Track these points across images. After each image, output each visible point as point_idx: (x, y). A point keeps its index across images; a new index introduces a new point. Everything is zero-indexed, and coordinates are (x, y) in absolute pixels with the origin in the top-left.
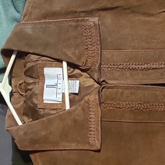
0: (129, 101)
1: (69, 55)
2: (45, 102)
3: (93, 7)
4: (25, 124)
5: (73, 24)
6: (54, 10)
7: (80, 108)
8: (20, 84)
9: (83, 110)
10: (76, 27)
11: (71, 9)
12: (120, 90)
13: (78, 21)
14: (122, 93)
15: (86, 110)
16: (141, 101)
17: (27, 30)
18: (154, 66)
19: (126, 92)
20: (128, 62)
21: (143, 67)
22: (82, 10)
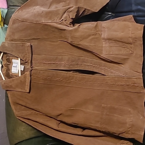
0: (42, 76)
1: (20, 56)
2: (12, 72)
3: (29, 38)
4: (6, 80)
5: (21, 44)
6: (15, 38)
7: (23, 76)
8: (5, 64)
9: (24, 77)
10: (23, 46)
11: (21, 39)
12: (39, 71)
13: (23, 43)
14: (39, 72)
15: (25, 77)
16: (47, 76)
17: (6, 45)
18: (54, 63)
19: (41, 72)
20: (42, 60)
21: (49, 62)
22: (25, 39)
